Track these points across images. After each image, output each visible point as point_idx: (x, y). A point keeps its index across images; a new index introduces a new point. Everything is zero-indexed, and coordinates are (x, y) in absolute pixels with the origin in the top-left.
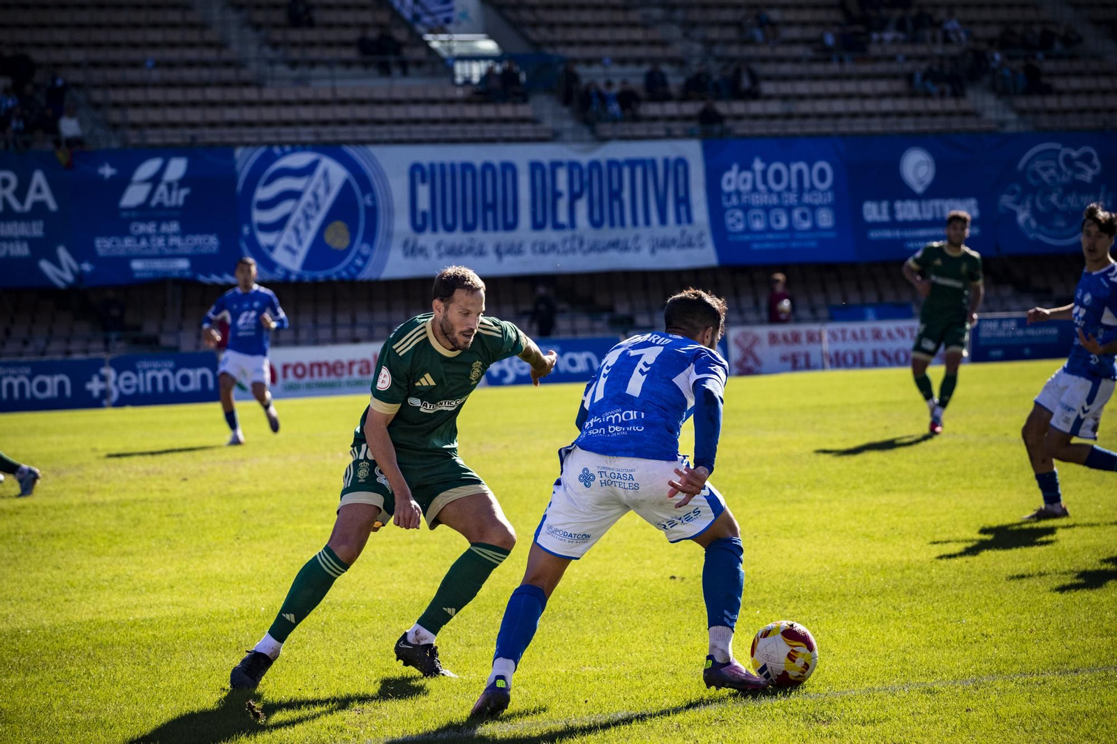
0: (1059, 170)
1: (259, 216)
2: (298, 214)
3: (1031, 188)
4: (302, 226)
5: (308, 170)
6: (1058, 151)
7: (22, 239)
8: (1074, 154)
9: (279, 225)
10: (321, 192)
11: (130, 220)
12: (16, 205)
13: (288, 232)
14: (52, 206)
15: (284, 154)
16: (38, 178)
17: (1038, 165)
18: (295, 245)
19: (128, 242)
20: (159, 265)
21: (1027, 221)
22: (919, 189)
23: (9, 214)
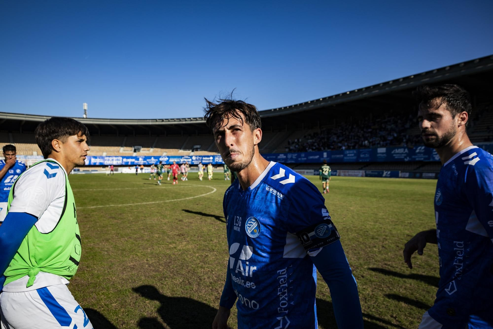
14: (408, 152)
16: (406, 150)
19: (416, 156)
20: (420, 159)
23: (402, 153)
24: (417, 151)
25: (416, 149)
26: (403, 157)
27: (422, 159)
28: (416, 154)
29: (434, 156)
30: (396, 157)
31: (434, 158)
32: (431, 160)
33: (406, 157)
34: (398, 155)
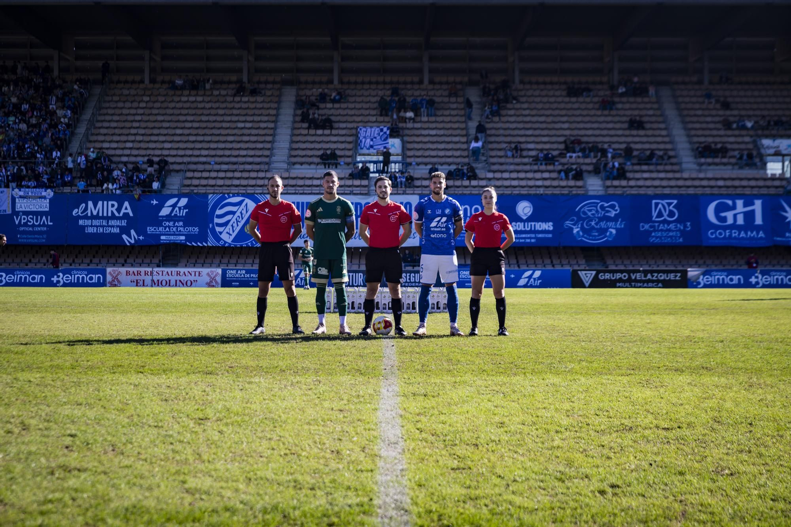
0: (597, 211)
1: (216, 220)
2: (234, 220)
3: (580, 218)
4: (235, 225)
5: (239, 204)
6: (598, 203)
7: (117, 226)
8: (606, 205)
9: (226, 224)
10: (244, 212)
11: (163, 221)
12: (117, 214)
13: (229, 226)
14: (131, 215)
15: (230, 197)
16: (126, 204)
17: (586, 209)
18: (231, 232)
19: (161, 229)
20: (172, 238)
21: (578, 232)
22: (525, 218)
23: (113, 217)
24: (165, 212)
25: (161, 206)
26: (116, 230)
27: (183, 238)
28: (158, 222)
29: (218, 229)
30: (90, 230)
31: (217, 238)
32: (211, 242)
33: (125, 230)
34: (96, 222)
